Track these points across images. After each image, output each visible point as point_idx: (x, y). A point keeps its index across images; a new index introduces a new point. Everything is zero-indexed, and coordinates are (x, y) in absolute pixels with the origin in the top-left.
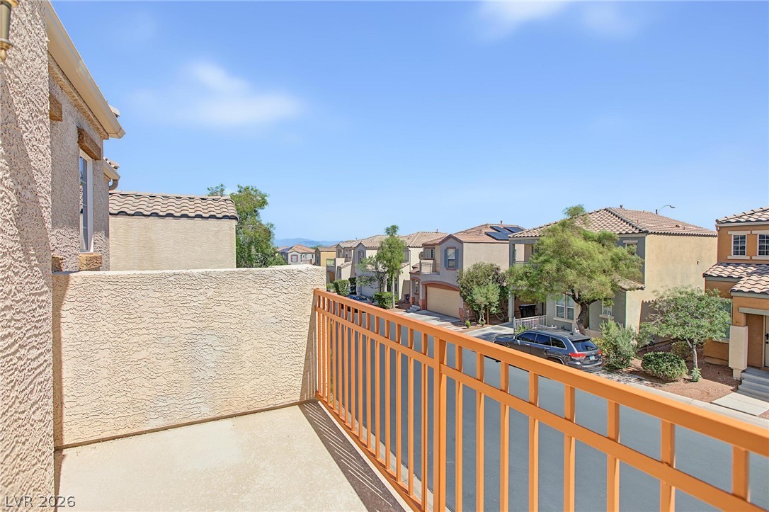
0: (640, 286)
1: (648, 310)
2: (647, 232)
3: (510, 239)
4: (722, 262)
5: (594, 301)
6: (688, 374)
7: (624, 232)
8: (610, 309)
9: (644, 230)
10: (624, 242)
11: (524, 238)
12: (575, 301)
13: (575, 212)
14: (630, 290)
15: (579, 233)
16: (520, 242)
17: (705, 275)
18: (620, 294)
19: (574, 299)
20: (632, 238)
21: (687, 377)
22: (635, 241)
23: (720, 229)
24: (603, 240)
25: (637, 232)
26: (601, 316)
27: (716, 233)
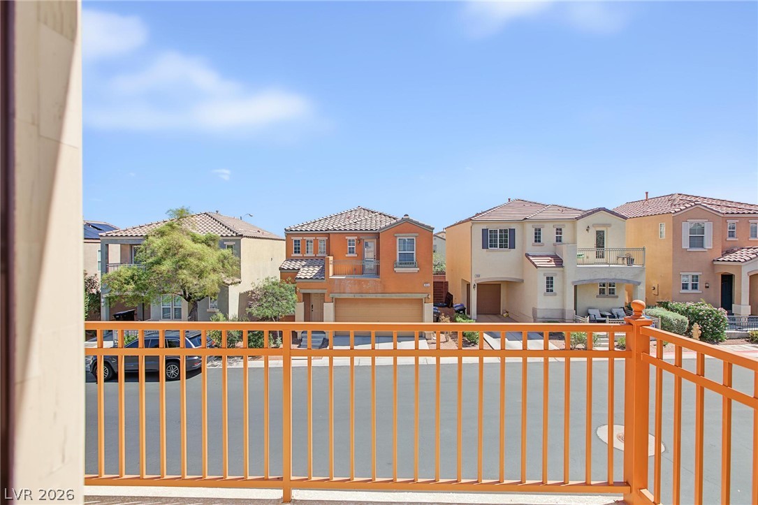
0: (237, 280)
1: (246, 299)
2: (241, 236)
3: (100, 238)
4: (289, 258)
5: (203, 298)
6: (274, 343)
7: (224, 235)
8: (216, 303)
9: (240, 233)
10: (225, 243)
11: (122, 238)
12: (187, 300)
13: (182, 215)
14: (231, 284)
15: (188, 234)
16: (115, 242)
17: (280, 269)
18: (224, 288)
19: (185, 298)
20: (231, 240)
21: (274, 346)
22: (232, 242)
23: (287, 235)
24: (208, 242)
25: (235, 235)
26: (208, 310)
27: (285, 238)
